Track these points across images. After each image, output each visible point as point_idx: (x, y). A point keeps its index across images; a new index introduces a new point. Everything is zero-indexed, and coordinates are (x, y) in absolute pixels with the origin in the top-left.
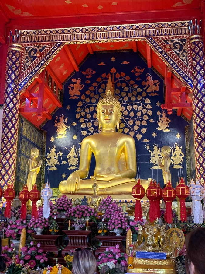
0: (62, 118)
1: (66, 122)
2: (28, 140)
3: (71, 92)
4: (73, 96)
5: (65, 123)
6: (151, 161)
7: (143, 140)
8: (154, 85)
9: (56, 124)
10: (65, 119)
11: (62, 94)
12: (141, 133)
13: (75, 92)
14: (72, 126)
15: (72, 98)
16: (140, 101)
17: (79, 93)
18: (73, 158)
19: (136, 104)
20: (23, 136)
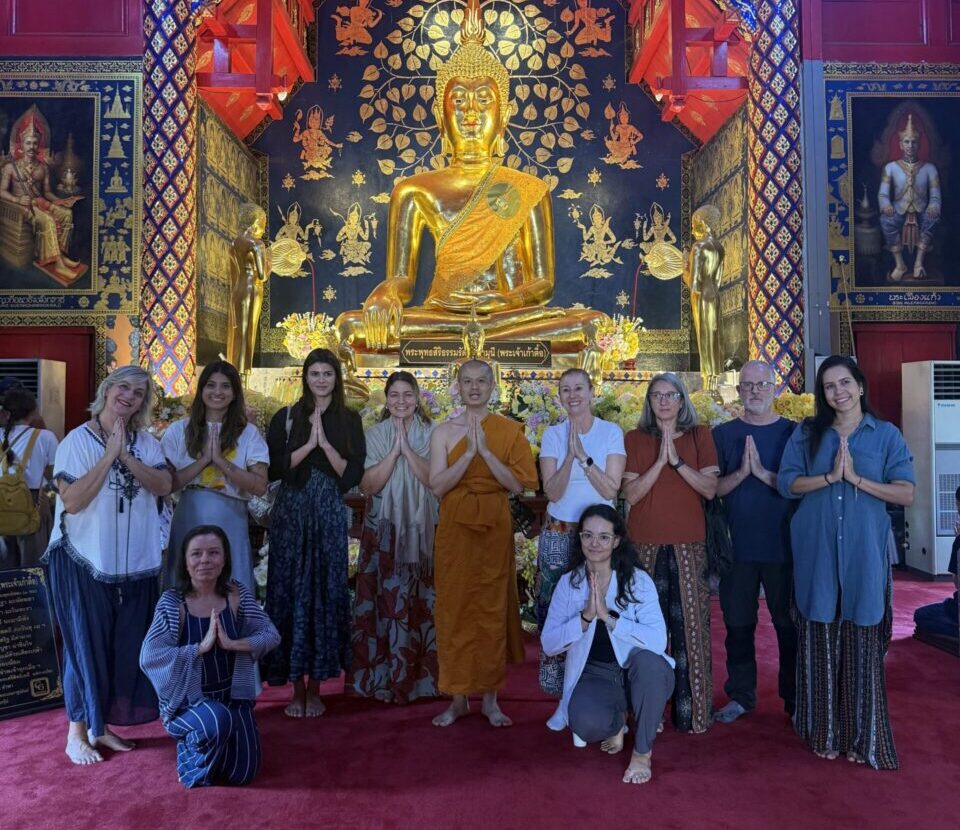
0: (317, 115)
1: (328, 128)
2: (222, 181)
3: (343, 34)
4: (350, 47)
5: (326, 132)
6: (583, 255)
7: (563, 193)
8: (597, 21)
9: (296, 135)
10: (324, 120)
11: (314, 39)
12: (556, 172)
13: (354, 35)
14: (347, 144)
15: (345, 51)
16: (555, 70)
17: (368, 39)
18: (355, 243)
19: (542, 81)
20: (207, 168)
